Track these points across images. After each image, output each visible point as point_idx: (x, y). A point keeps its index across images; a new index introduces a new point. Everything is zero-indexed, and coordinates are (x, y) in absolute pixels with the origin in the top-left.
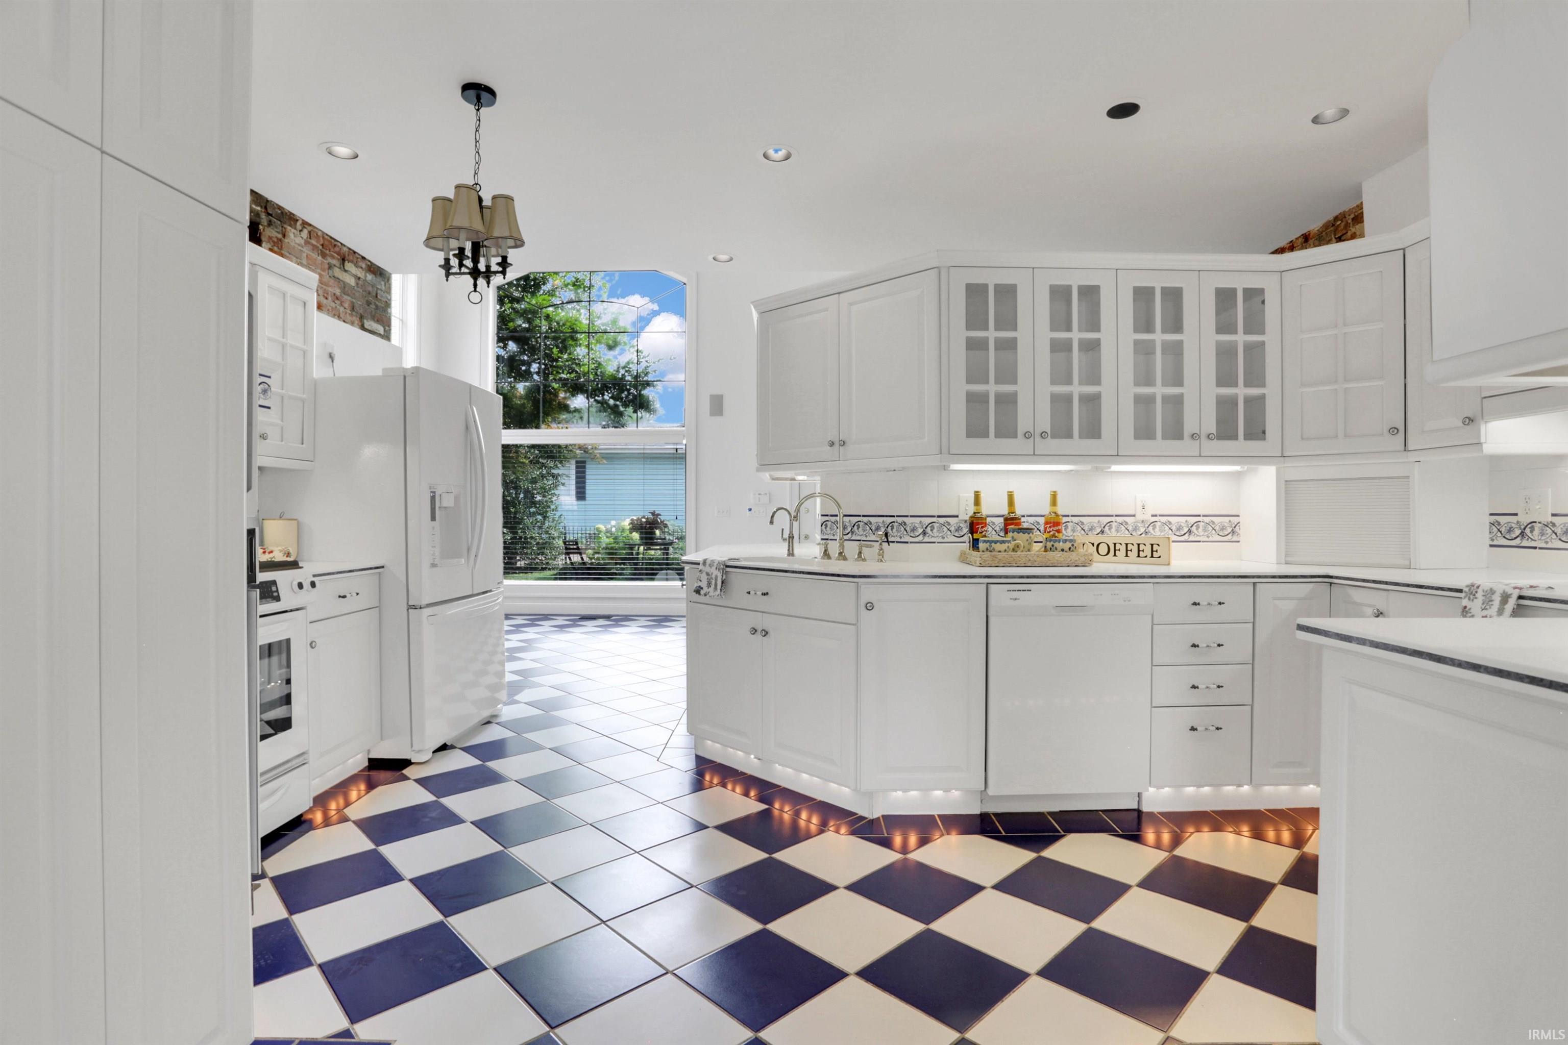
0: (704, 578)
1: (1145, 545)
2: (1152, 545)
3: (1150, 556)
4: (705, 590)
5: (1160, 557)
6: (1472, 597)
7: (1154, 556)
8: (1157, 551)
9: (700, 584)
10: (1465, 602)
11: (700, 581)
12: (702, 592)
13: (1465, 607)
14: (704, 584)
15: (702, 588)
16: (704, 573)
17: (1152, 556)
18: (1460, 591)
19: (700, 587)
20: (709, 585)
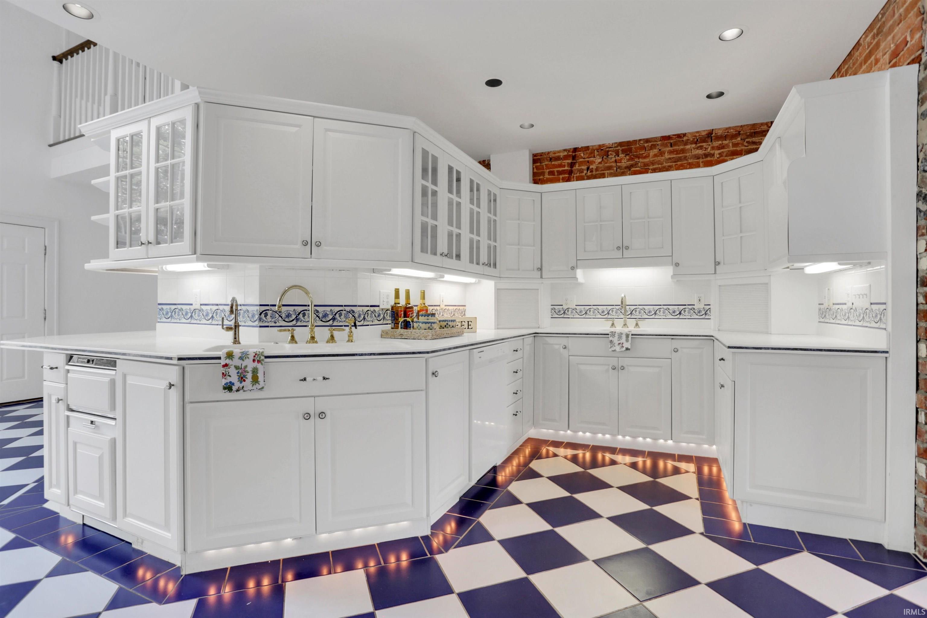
0: (233, 372)
1: (465, 322)
2: (468, 322)
3: (467, 328)
4: (237, 385)
5: (472, 328)
6: (613, 336)
7: (469, 328)
8: (470, 325)
9: (229, 380)
10: (611, 339)
11: (230, 376)
12: (234, 388)
13: (612, 340)
14: (234, 378)
15: (233, 384)
16: (233, 367)
17: (468, 328)
18: (608, 334)
19: (230, 382)
20: (242, 379)
